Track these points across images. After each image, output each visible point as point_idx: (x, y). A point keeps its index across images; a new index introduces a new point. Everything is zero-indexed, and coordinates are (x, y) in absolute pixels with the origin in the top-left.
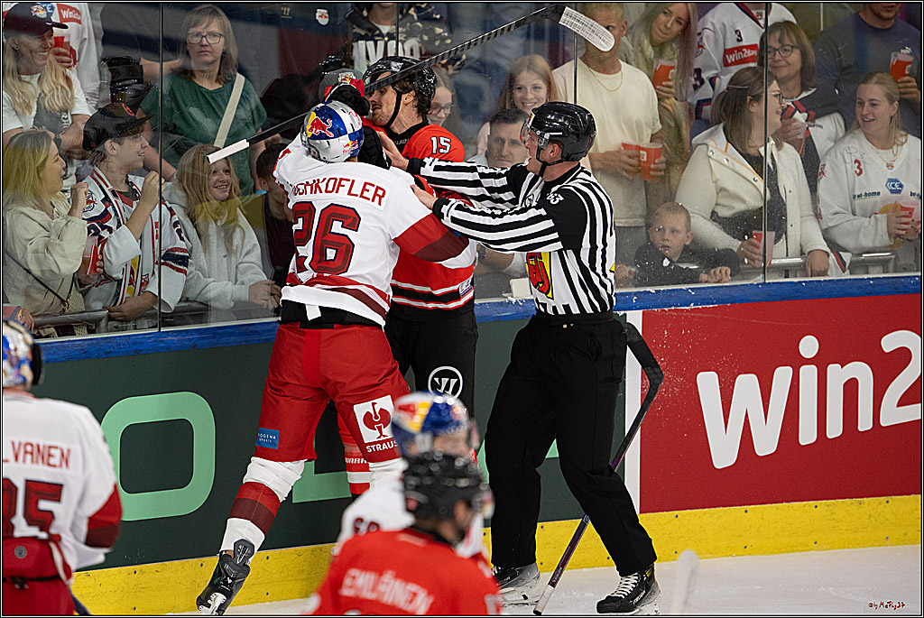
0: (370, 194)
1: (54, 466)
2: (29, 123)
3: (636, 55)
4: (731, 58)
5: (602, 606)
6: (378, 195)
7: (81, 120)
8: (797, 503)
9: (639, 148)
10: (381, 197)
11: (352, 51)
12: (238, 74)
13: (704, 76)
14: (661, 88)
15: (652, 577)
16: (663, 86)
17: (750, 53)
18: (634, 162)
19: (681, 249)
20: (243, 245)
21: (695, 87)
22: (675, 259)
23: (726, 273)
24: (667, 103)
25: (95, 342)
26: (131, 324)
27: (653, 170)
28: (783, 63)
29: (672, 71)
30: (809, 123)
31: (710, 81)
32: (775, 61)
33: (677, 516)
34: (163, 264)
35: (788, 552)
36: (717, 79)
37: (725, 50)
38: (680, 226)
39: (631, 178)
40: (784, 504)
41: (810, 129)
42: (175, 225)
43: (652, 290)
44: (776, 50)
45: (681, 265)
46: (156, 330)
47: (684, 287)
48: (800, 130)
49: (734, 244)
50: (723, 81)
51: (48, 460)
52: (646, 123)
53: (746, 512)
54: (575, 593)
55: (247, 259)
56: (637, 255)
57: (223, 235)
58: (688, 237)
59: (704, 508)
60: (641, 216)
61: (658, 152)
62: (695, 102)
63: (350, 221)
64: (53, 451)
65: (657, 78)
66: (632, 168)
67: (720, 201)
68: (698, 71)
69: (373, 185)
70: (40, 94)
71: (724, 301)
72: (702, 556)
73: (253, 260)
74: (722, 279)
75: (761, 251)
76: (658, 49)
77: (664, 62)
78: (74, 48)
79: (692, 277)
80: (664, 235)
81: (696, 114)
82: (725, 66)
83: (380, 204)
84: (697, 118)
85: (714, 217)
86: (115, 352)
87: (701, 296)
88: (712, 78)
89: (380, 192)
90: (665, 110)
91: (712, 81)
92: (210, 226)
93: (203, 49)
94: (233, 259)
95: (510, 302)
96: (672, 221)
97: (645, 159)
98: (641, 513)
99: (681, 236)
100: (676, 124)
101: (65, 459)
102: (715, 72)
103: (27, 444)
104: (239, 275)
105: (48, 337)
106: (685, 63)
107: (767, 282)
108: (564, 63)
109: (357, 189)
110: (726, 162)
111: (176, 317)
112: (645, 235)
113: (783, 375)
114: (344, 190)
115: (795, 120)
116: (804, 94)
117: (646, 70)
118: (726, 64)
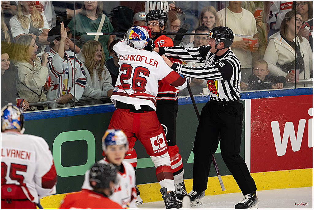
0: (153, 63)
1: (24, 159)
2: (27, 32)
3: (248, 6)
4: (283, 7)
5: (236, 206)
6: (156, 64)
7: (46, 31)
8: (308, 169)
9: (249, 40)
10: (157, 64)
11: (145, 5)
12: (103, 14)
13: (273, 13)
14: (257, 18)
15: (255, 196)
16: (258, 17)
17: (290, 5)
18: (247, 45)
19: (265, 76)
20: (105, 76)
21: (270, 17)
22: (263, 80)
23: (281, 85)
24: (260, 24)
25: (51, 112)
26: (64, 105)
27: (254, 48)
28: (301, 9)
29: (261, 12)
30: (311, 30)
31: (275, 15)
32: (298, 8)
33: (264, 174)
34: (76, 83)
35: (305, 187)
36: (278, 14)
37: (281, 4)
38: (264, 68)
39: (246, 51)
40: (303, 169)
41: (311, 32)
42: (82, 69)
43: (254, 91)
44: (299, 4)
45: (265, 82)
46: (74, 107)
47: (266, 90)
48: (307, 33)
49: (285, 74)
50: (280, 15)
51: (21, 156)
52: (252, 31)
53: (289, 172)
54: (227, 202)
55: (107, 81)
56: (249, 79)
57: (98, 72)
58: (267, 72)
59: (274, 171)
60: (250, 64)
61: (256, 41)
62: (270, 23)
63: (146, 72)
64: (23, 153)
65: (256, 15)
66: (247, 47)
67: (280, 58)
68: (271, 12)
69: (154, 60)
70: (31, 21)
71: (281, 95)
72: (273, 188)
73: (109, 82)
74: (280, 87)
75: (294, 77)
76: (257, 4)
77: (258, 9)
78: (43, 5)
79: (269, 87)
80: (258, 71)
81: (270, 27)
82: (281, 10)
83: (156, 67)
84: (270, 29)
85: (278, 64)
86: (59, 115)
87: (273, 94)
88: (276, 14)
89: (156, 63)
90: (258, 26)
91: (276, 15)
92: (94, 69)
93: (89, 5)
94: (102, 81)
95: (203, 96)
96: (262, 66)
97: (251, 44)
98: (251, 173)
99: (265, 72)
100: (262, 31)
101: (28, 156)
102: (277, 12)
103: (13, 150)
104: (104, 87)
105: (34, 110)
106: (267, 9)
107: (296, 88)
108: (222, 9)
109: (148, 61)
110: (281, 44)
111: (81, 103)
112: (252, 72)
113: (302, 122)
114: (143, 61)
115: (305, 29)
116: (309, 20)
117: (252, 11)
118: (281, 9)
